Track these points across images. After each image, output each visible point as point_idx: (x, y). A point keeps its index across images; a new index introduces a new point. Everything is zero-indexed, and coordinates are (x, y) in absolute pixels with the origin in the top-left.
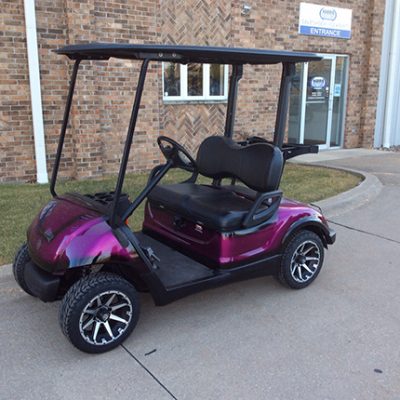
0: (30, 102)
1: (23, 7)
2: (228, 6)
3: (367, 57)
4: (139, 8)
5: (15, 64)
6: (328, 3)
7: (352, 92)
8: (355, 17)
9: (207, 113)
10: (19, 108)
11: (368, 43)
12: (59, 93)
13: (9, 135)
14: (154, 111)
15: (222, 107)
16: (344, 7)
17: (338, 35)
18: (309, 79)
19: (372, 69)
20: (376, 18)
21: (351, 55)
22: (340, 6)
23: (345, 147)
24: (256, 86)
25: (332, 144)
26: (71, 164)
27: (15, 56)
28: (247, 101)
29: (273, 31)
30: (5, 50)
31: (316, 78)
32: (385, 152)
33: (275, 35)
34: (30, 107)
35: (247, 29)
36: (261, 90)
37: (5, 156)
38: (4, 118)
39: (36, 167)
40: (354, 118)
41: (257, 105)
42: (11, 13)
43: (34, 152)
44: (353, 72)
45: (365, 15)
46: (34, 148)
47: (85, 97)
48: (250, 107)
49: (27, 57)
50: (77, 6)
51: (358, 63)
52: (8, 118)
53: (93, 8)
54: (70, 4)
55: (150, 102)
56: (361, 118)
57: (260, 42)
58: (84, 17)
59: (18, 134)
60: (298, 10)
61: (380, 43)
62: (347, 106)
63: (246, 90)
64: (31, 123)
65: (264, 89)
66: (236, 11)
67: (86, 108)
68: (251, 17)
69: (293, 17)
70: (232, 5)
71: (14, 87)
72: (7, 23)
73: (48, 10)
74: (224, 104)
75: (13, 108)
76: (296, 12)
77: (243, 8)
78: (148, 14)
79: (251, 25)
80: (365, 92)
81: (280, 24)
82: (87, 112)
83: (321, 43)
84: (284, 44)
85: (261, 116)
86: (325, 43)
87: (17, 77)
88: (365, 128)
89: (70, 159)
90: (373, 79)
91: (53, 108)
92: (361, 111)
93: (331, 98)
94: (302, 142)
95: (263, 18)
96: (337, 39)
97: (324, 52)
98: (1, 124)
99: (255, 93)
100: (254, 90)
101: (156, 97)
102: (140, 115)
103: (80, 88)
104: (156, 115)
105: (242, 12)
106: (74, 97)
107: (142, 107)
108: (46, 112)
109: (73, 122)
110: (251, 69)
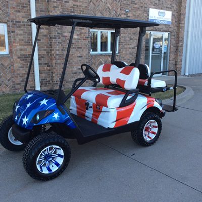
1: (30, 10)
2: (119, 9)
3: (178, 33)
4: (80, 11)
5: (26, 36)
6: (161, 8)
7: (172, 50)
8: (173, 15)
9: (110, 59)
10: (28, 57)
11: (179, 27)
12: (45, 50)
13: (23, 70)
14: (86, 58)
16: (168, 10)
17: (166, 23)
18: (153, 43)
19: (180, 39)
20: (182, 15)
21: (171, 32)
22: (167, 10)
23: (168, 75)
24: (131, 47)
25: (163, 74)
26: (50, 84)
27: (26, 33)
28: (127, 54)
30: (22, 30)
31: (156, 43)
32: (187, 77)
36: (133, 48)
37: (21, 80)
38: (21, 62)
39: (35, 85)
40: (172, 62)
41: (131, 55)
42: (25, 12)
43: (34, 78)
44: (172, 40)
45: (177, 14)
46: (34, 76)
47: (57, 52)
48: (128, 57)
49: (31, 33)
50: (54, 9)
51: (174, 36)
52: (23, 62)
53: (61, 10)
55: (85, 54)
56: (176, 62)
60: (149, 11)
61: (184, 27)
62: (170, 56)
63: (126, 49)
66: (122, 12)
67: (57, 57)
68: (129, 15)
69: (146, 15)
70: (121, 9)
71: (25, 47)
72: (23, 17)
73: (41, 11)
74: (117, 55)
75: (25, 57)
77: (125, 11)
79: (129, 18)
80: (177, 49)
82: (58, 59)
83: (158, 27)
86: (160, 27)
87: (27, 42)
88: (178, 66)
89: (50, 81)
90: (181, 44)
91: (43, 57)
92: (176, 58)
93: (163, 52)
95: (134, 15)
96: (165, 25)
97: (160, 31)
98: (20, 65)
99: (130, 50)
100: (130, 48)
101: (87, 52)
102: (80, 60)
103: (55, 48)
104: (87, 60)
105: (125, 12)
106: (53, 52)
107: (81, 56)
108: (39, 59)
109: (51, 64)
110: (128, 39)
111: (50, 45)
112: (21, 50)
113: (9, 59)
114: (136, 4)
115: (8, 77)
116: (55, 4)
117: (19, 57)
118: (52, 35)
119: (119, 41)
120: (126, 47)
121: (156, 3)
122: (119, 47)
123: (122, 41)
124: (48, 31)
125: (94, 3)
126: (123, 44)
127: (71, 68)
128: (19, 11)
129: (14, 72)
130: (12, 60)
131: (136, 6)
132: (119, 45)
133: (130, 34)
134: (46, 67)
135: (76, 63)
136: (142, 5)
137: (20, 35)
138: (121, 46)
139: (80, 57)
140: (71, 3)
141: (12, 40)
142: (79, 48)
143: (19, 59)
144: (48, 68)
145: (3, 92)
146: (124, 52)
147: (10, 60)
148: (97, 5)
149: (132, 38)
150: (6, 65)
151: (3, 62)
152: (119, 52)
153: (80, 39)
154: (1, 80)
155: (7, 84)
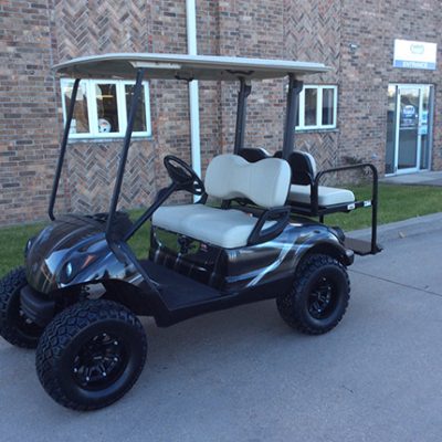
0: (190, 136)
2: (338, 45)
5: (180, 103)
6: (417, 39)
7: (437, 118)
8: (438, 50)
9: (321, 140)
10: (182, 141)
12: (210, 127)
15: (332, 135)
16: (430, 42)
17: (426, 67)
18: (402, 108)
22: (427, 41)
23: (432, 170)
24: (360, 115)
25: (421, 168)
27: (180, 97)
28: (352, 129)
29: (373, 66)
30: (174, 92)
31: (407, 107)
33: (374, 69)
34: (190, 140)
35: (353, 65)
36: (364, 118)
40: (440, 143)
41: (360, 132)
44: (438, 100)
48: (355, 134)
49: (189, 97)
52: (173, 150)
54: (222, 50)
55: (277, 132)
57: (362, 76)
60: (393, 46)
63: (351, 119)
64: (190, 153)
65: (366, 118)
66: (344, 49)
67: (231, 139)
68: (356, 54)
70: (341, 45)
71: (179, 123)
74: (335, 133)
75: (178, 141)
76: (390, 47)
77: (350, 47)
79: (356, 61)
81: (378, 59)
82: (232, 143)
83: (411, 75)
84: (382, 77)
85: (364, 142)
86: (414, 75)
87: (181, 114)
91: (206, 140)
93: (420, 125)
94: (396, 165)
95: (365, 54)
96: (424, 71)
97: (414, 82)
99: (358, 122)
100: (358, 118)
101: (281, 128)
102: (269, 144)
103: (228, 122)
106: (224, 130)
107: (271, 137)
108: (201, 144)
109: (221, 151)
110: (355, 101)
111: (220, 118)
112: (171, 128)
113: (151, 146)
114: (369, 32)
115: (151, 176)
116: (229, 43)
117: (168, 142)
118: (223, 100)
119: (338, 104)
120: (350, 115)
121: (406, 30)
122: (338, 116)
123: (343, 104)
124: (215, 91)
125: (294, 36)
126: (346, 111)
129: (160, 168)
130: (157, 147)
131: (370, 36)
132: (338, 112)
133: (357, 90)
134: (211, 158)
136: (380, 33)
137: (171, 101)
138: (342, 115)
139: (268, 137)
140: (255, 38)
141: (158, 110)
142: (266, 121)
143: (168, 145)
145: (142, 205)
146: (347, 126)
147: (154, 146)
148: (299, 39)
149: (362, 97)
150: (147, 155)
151: (143, 150)
152: (338, 127)
153: (268, 105)
154: (138, 183)
155: (148, 190)
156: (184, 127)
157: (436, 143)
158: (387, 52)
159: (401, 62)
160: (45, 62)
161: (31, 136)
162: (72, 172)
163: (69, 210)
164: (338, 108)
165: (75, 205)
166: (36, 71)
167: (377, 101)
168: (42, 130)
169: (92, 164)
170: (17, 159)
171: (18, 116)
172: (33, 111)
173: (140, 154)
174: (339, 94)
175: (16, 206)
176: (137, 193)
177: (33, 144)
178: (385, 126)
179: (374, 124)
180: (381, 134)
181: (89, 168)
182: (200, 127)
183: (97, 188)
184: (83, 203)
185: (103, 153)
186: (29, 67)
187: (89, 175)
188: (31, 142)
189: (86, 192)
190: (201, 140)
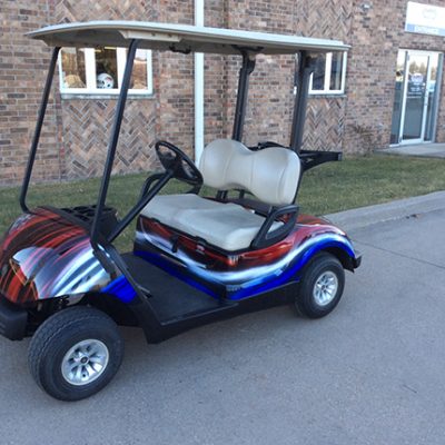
0: (193, 96)
1: (193, 6)
2: (351, 5)
4: (280, 7)
6: (429, 2)
9: (328, 107)
10: (185, 101)
12: (215, 87)
13: (175, 126)
14: (286, 104)
15: (340, 101)
16: (442, 6)
17: (437, 33)
22: (440, 5)
23: (436, 141)
24: (368, 81)
25: (425, 139)
28: (360, 95)
29: (385, 29)
33: (386, 32)
34: (193, 101)
35: (364, 27)
36: (372, 84)
38: (174, 110)
41: (368, 99)
42: (184, 11)
43: (194, 142)
46: (194, 138)
48: (363, 101)
50: (237, 5)
52: (176, 110)
53: (248, 7)
54: (231, 4)
55: (284, 96)
57: (373, 39)
58: (241, 16)
59: (182, 125)
60: (406, 8)
62: (440, 100)
63: (360, 84)
64: (193, 115)
65: (375, 84)
66: (357, 9)
68: (368, 15)
70: (354, 4)
71: (182, 81)
73: (213, 9)
74: (342, 99)
75: (180, 101)
76: (403, 10)
77: (362, 7)
78: (287, 13)
79: (367, 23)
81: (390, 22)
83: (422, 41)
84: (393, 41)
85: (371, 110)
86: (425, 41)
87: (185, 72)
91: (210, 101)
93: (427, 93)
94: (401, 135)
95: (377, 16)
96: (436, 37)
97: (424, 49)
98: (170, 116)
99: (367, 88)
100: (366, 85)
101: (288, 91)
102: (275, 108)
103: (234, 83)
104: (287, 108)
105: (361, 10)
106: (229, 91)
108: (205, 105)
109: (225, 114)
110: (364, 65)
111: (225, 78)
112: (174, 86)
113: (152, 106)
117: (169, 101)
118: (229, 57)
119: (347, 68)
120: (359, 81)
122: (346, 81)
123: (353, 69)
126: (355, 76)
127: (258, 123)
128: (174, 10)
129: (160, 130)
130: (158, 107)
132: (346, 77)
133: (368, 54)
134: (215, 122)
135: (267, 114)
138: (351, 79)
139: (274, 100)
141: (161, 66)
142: (273, 83)
143: (170, 105)
144: (218, 123)
145: (141, 169)
146: (354, 92)
147: (155, 105)
149: (372, 62)
150: (147, 115)
151: (143, 110)
152: (345, 92)
153: (276, 66)
154: (137, 145)
155: (147, 153)
156: (188, 86)
157: (441, 114)
158: (400, 15)
159: (413, 26)
160: (40, 7)
161: (24, 90)
162: (67, 130)
163: (64, 172)
164: (347, 73)
165: (70, 165)
166: (30, 17)
167: (386, 67)
168: (36, 84)
169: (89, 122)
170: (8, 114)
171: (10, 66)
172: (26, 61)
173: (141, 114)
174: (349, 57)
175: (6, 165)
176: (136, 155)
177: (26, 98)
178: (392, 94)
179: (383, 92)
180: (389, 102)
181: (85, 127)
182: (205, 87)
183: (94, 149)
184: (79, 165)
185: (101, 111)
186: (22, 11)
187: (85, 134)
188: (23, 96)
189: (82, 153)
190: (205, 101)
